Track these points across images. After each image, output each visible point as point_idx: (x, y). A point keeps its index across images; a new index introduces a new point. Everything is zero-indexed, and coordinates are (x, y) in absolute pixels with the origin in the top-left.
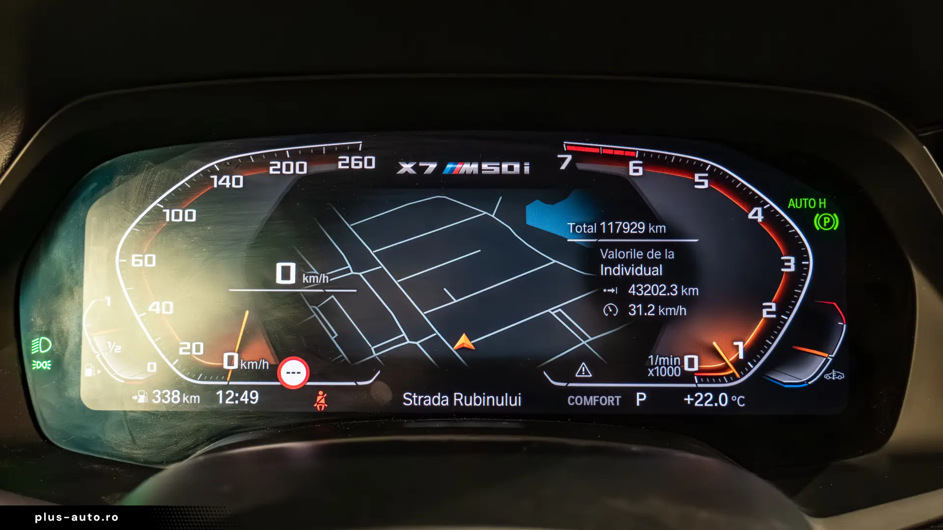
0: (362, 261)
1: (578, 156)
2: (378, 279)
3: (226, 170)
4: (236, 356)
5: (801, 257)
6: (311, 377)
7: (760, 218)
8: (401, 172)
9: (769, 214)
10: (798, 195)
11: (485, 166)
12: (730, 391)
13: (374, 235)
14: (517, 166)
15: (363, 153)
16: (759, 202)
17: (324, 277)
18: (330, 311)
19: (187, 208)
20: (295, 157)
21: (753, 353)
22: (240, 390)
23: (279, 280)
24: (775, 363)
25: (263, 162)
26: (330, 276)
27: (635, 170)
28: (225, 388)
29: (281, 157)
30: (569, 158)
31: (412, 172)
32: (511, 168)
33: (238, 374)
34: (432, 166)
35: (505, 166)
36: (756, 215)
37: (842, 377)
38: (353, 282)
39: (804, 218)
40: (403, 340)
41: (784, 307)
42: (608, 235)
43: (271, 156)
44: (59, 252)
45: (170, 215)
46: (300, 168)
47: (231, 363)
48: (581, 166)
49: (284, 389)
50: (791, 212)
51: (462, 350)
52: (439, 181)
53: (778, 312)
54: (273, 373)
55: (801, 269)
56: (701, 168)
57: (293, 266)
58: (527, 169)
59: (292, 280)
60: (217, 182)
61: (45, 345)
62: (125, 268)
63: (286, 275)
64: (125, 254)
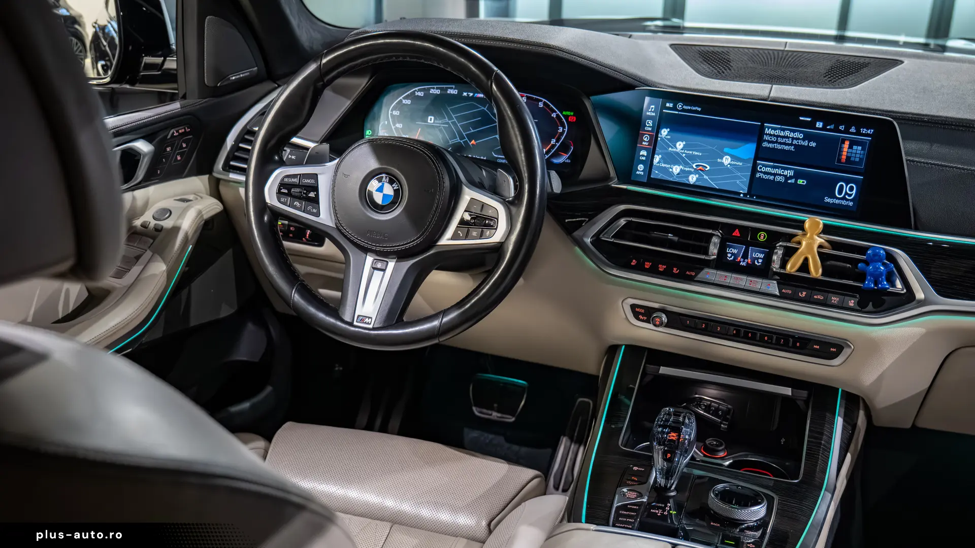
0: (450, 118)
2: (454, 123)
3: (419, 90)
5: (564, 127)
7: (555, 116)
8: (463, 95)
9: (557, 115)
10: (566, 111)
13: (455, 111)
15: (454, 89)
16: (555, 112)
17: (440, 122)
18: (441, 130)
19: (409, 100)
20: (437, 88)
21: (547, 152)
23: (429, 121)
24: (552, 156)
25: (429, 89)
26: (442, 121)
27: (524, 100)
29: (434, 88)
31: (466, 95)
34: (472, 94)
36: (554, 115)
37: (570, 161)
38: (448, 123)
39: (566, 117)
40: (458, 140)
41: (557, 141)
43: (431, 88)
44: (376, 109)
45: (404, 102)
46: (438, 92)
50: (564, 116)
51: (472, 144)
52: (473, 98)
53: (556, 142)
55: (563, 131)
56: (541, 101)
57: (433, 118)
59: (432, 122)
60: (417, 94)
61: (370, 132)
62: (391, 114)
63: (431, 120)
64: (392, 111)
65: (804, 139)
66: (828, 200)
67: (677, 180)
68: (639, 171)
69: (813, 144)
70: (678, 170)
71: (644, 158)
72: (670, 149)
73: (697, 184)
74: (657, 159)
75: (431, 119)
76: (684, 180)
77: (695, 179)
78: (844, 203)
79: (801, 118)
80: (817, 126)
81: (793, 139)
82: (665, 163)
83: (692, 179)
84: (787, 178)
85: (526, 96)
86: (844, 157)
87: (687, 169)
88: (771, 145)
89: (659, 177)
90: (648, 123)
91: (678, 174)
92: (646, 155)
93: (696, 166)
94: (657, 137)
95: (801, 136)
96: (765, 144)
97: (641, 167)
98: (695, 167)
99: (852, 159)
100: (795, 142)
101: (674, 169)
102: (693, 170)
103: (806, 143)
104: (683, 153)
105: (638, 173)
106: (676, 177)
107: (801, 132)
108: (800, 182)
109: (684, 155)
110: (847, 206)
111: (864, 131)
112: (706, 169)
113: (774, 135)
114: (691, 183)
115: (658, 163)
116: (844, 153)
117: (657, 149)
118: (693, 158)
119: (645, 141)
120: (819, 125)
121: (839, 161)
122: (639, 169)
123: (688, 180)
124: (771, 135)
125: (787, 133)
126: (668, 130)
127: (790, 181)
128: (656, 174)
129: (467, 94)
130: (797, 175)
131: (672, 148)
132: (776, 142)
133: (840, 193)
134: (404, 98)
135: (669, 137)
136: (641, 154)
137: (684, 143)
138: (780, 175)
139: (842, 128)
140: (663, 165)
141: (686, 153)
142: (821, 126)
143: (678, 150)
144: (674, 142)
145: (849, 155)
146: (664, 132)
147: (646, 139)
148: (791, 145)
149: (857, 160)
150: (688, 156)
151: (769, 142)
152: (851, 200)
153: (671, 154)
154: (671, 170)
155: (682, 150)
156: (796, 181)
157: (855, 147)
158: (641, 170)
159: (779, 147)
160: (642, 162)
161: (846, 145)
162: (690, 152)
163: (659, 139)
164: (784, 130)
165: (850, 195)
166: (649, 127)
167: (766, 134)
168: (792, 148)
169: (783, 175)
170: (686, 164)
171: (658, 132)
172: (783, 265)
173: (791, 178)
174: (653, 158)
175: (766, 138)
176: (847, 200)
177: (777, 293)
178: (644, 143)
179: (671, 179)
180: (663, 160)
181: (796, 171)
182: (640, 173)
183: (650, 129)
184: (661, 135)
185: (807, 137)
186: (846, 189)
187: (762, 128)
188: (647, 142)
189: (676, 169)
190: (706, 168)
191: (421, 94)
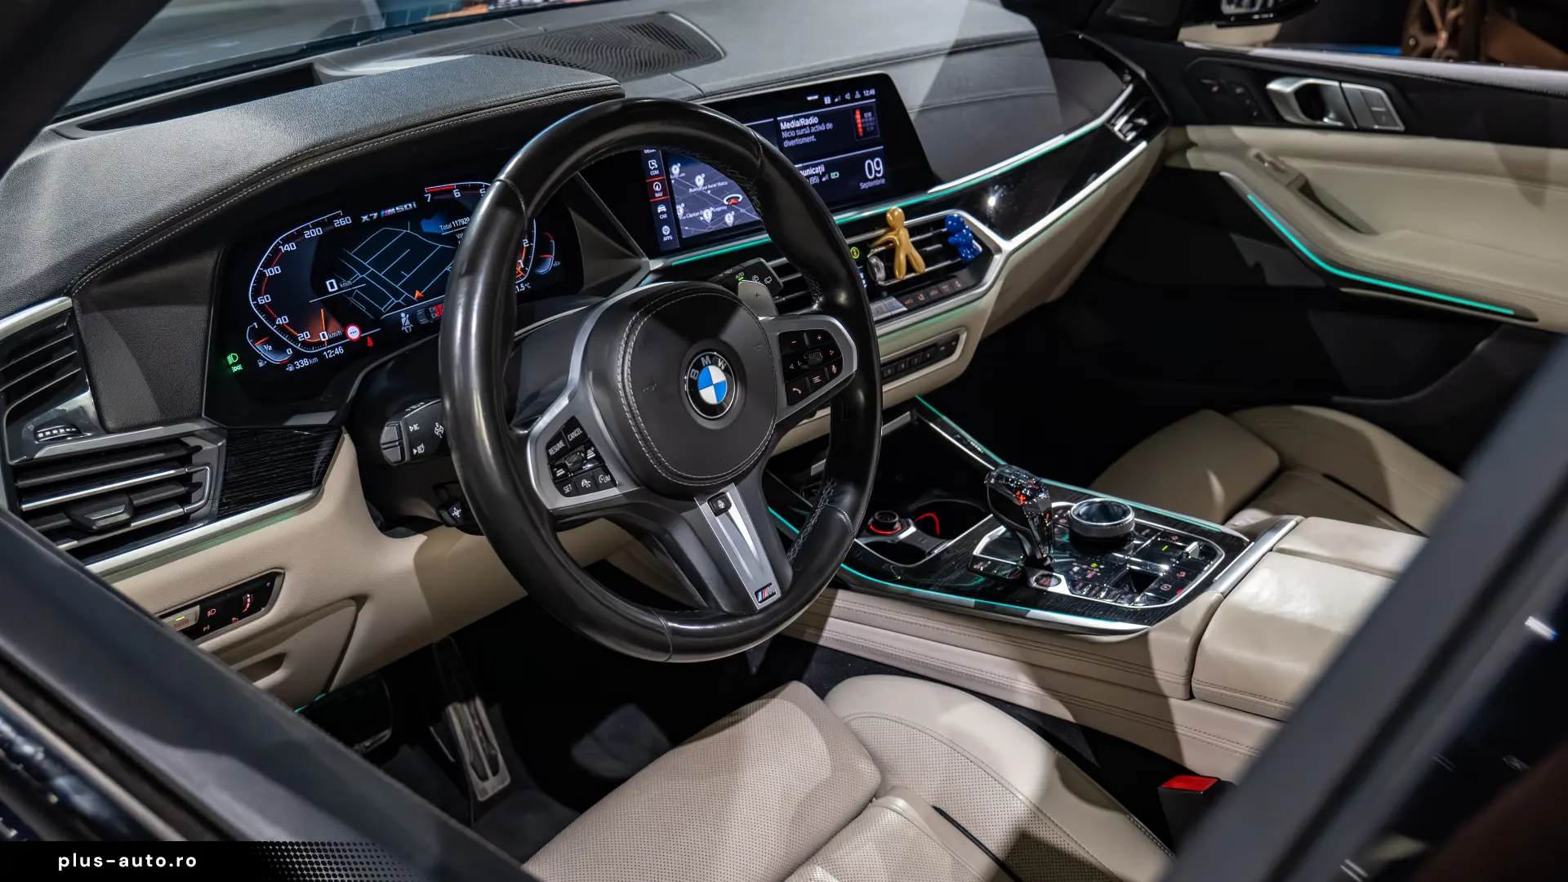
0: (363, 270)
1: (433, 193)
2: (372, 275)
3: (285, 241)
4: (325, 333)
6: (361, 332)
8: (363, 221)
11: (397, 209)
12: (524, 282)
13: (363, 255)
14: (410, 205)
15: (344, 216)
17: (349, 283)
18: (357, 297)
19: (275, 266)
20: (315, 226)
21: (526, 263)
22: (333, 348)
23: (330, 290)
24: (535, 266)
25: (300, 233)
26: (352, 281)
27: (457, 194)
28: (326, 350)
29: (308, 228)
30: (430, 195)
31: (368, 220)
32: (408, 207)
33: (330, 341)
34: (376, 214)
35: (405, 206)
37: (560, 264)
38: (362, 281)
40: (393, 301)
41: (530, 241)
42: (457, 227)
43: (303, 229)
45: (268, 273)
46: (318, 232)
47: (324, 337)
48: (435, 198)
49: (352, 342)
51: (419, 298)
52: (382, 221)
54: (345, 336)
57: (333, 281)
58: (414, 205)
59: (336, 288)
60: (283, 249)
61: (234, 357)
62: (257, 305)
63: (332, 287)
64: (255, 298)
65: (820, 123)
66: (863, 186)
67: (714, 228)
68: (665, 236)
69: (830, 126)
70: (710, 215)
71: (665, 216)
72: (691, 190)
73: (737, 223)
74: (680, 209)
75: (331, 284)
76: (719, 226)
77: (732, 219)
78: (877, 182)
79: (809, 98)
80: (826, 103)
81: (810, 126)
82: (691, 213)
83: (729, 219)
84: (820, 176)
85: (458, 187)
86: (860, 130)
87: (719, 209)
88: (792, 143)
89: (693, 233)
90: (652, 166)
91: (712, 220)
92: (665, 210)
93: (727, 200)
94: (669, 180)
95: (815, 120)
96: (787, 144)
97: (666, 230)
98: (727, 203)
99: (868, 130)
100: (813, 130)
101: (705, 215)
102: (725, 208)
103: (822, 128)
104: (706, 190)
105: (665, 239)
106: (712, 225)
107: (814, 115)
108: (834, 175)
109: (709, 192)
110: (881, 185)
111: (866, 93)
112: (740, 200)
113: (791, 129)
114: (731, 226)
115: (684, 215)
116: (860, 125)
117: (676, 197)
118: (720, 192)
119: (657, 192)
120: (827, 100)
121: (858, 137)
122: (664, 233)
123: (725, 223)
124: (787, 130)
125: (802, 122)
126: (679, 165)
127: (824, 179)
128: (688, 231)
129: (369, 217)
130: (829, 168)
131: (692, 188)
132: (796, 137)
133: (871, 173)
134: (265, 266)
135: (683, 175)
136: (659, 211)
137: (703, 175)
138: (813, 175)
139: (848, 96)
140: (691, 216)
141: (710, 189)
142: (829, 102)
143: (700, 189)
144: (691, 179)
145: (864, 125)
146: (675, 170)
147: (657, 189)
148: (811, 134)
149: (872, 128)
150: (715, 191)
151: (790, 139)
152: (882, 177)
153: (693, 196)
154: (701, 218)
155: (704, 186)
156: (830, 176)
157: (866, 115)
158: (668, 232)
159: (800, 141)
160: (665, 222)
161: (858, 116)
162: (715, 185)
163: (673, 182)
164: (797, 119)
165: (879, 172)
166: (655, 169)
167: (784, 130)
168: (812, 138)
169: (816, 175)
170: (718, 203)
171: (668, 173)
172: (890, 274)
173: (824, 174)
174: (675, 210)
175: (785, 135)
176: (879, 178)
177: (905, 309)
178: (657, 195)
179: (707, 231)
180: (687, 210)
181: (827, 165)
182: (668, 238)
183: (657, 172)
184: (673, 175)
185: (823, 119)
186: (874, 167)
187: (777, 123)
188: (660, 191)
189: (707, 215)
190: (739, 198)
191: (290, 247)
